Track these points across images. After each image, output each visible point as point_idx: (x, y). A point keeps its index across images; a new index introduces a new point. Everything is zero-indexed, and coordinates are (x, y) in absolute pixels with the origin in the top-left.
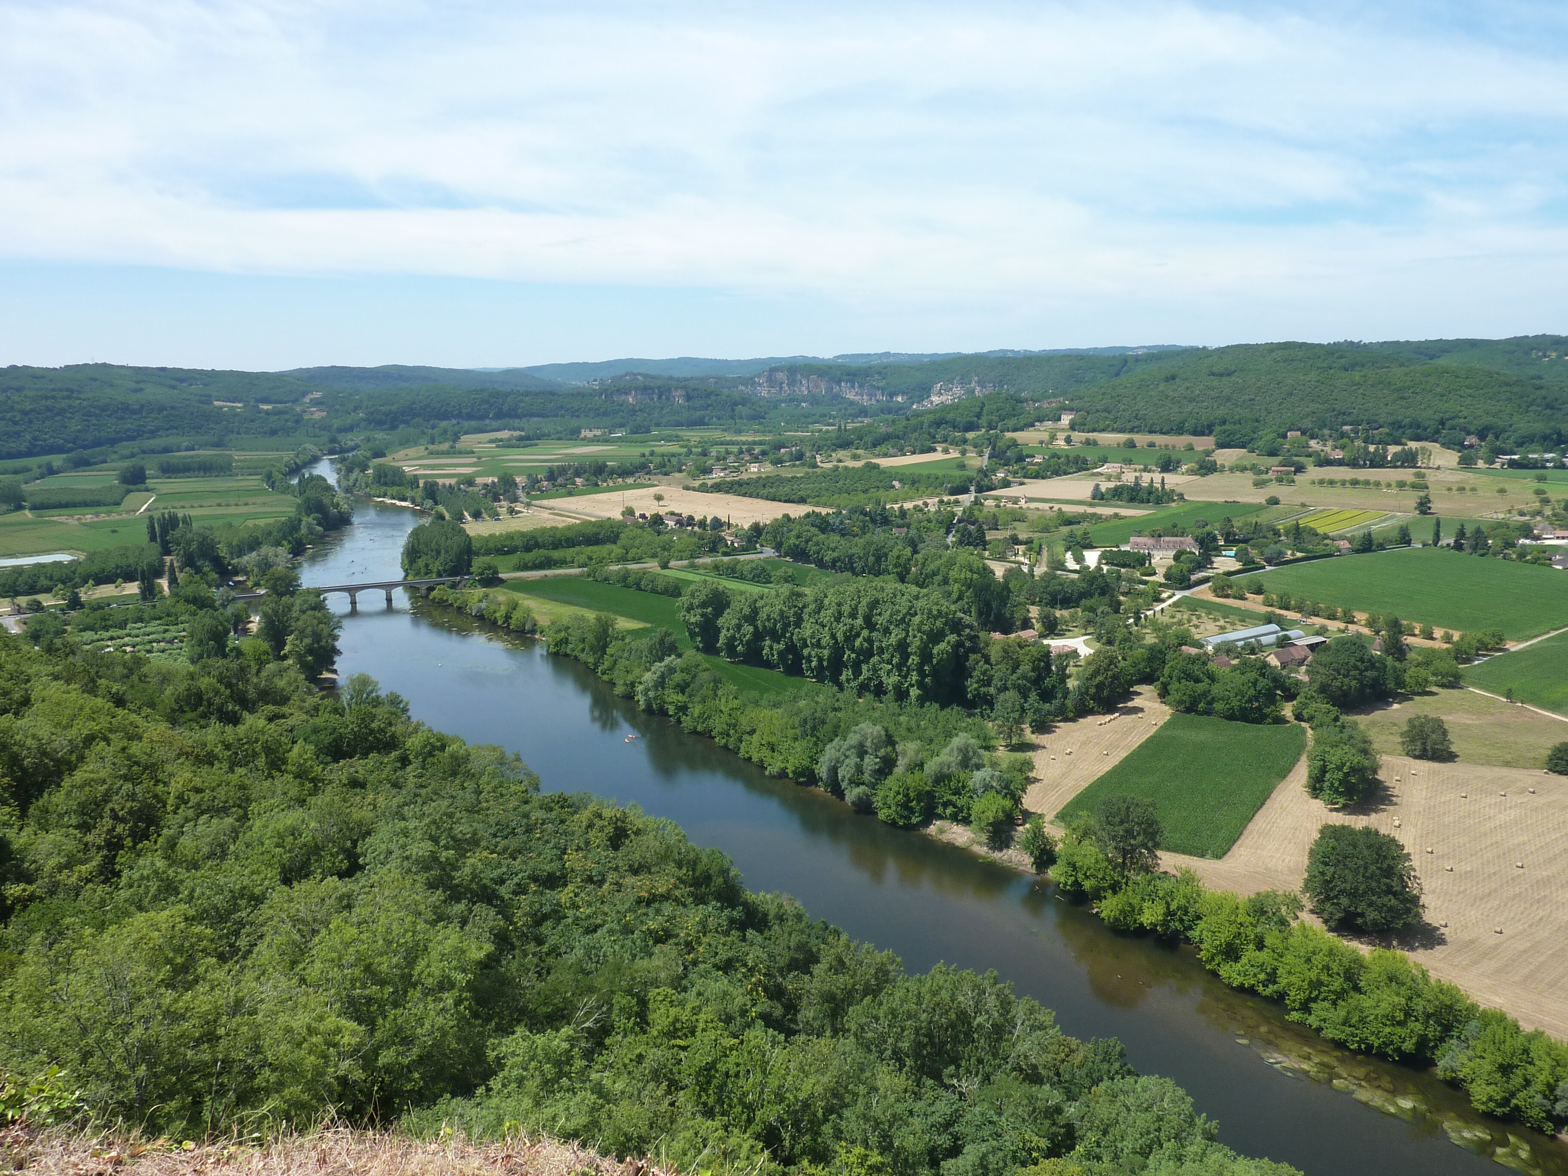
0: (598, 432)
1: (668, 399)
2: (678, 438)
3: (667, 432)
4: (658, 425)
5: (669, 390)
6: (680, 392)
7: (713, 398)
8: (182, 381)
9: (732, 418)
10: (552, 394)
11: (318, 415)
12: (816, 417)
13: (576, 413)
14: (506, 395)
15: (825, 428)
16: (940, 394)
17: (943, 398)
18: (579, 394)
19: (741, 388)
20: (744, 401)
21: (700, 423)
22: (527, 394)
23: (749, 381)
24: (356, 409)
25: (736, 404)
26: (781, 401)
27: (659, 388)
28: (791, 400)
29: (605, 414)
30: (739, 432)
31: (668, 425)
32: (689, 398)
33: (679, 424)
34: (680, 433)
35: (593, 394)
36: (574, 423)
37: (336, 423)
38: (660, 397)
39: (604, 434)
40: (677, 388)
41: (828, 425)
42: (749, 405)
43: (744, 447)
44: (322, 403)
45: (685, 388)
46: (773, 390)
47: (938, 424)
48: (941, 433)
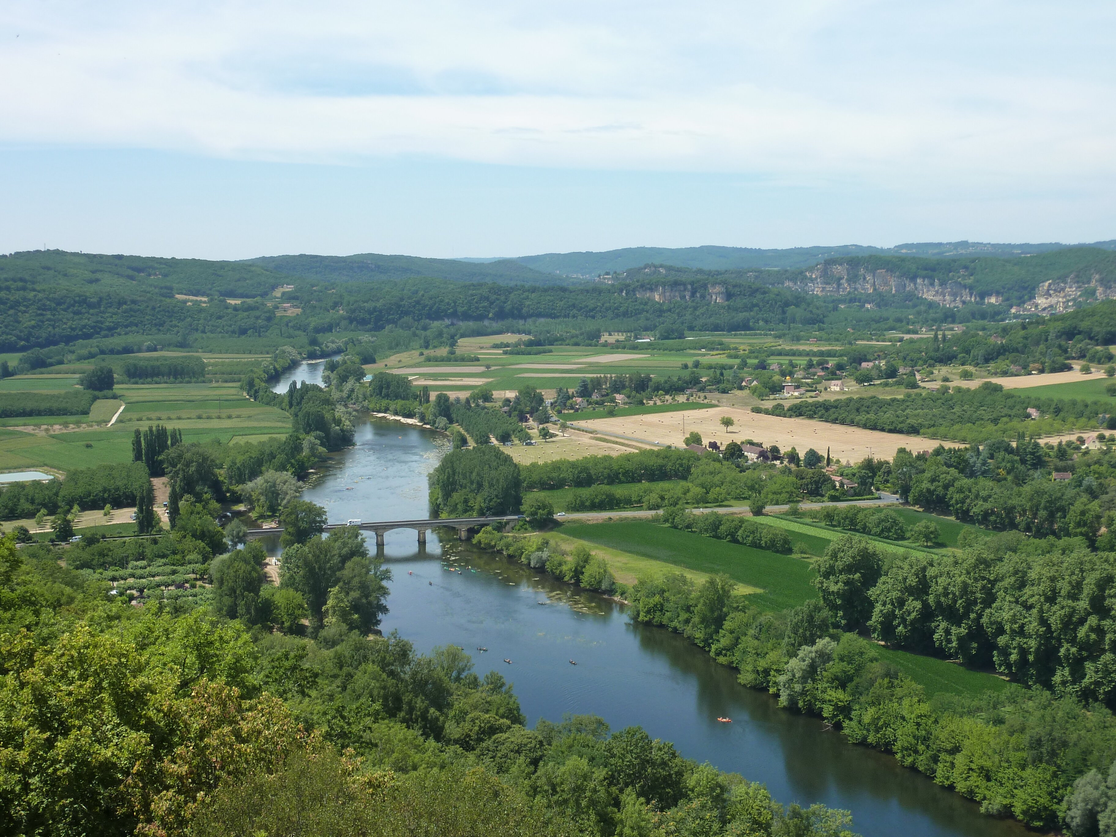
0: (621, 337)
1: (703, 297)
2: (723, 347)
3: (707, 337)
4: (691, 328)
5: (705, 286)
6: (718, 289)
7: (759, 296)
8: (139, 270)
9: (783, 321)
10: (564, 290)
11: (292, 311)
12: (891, 323)
13: (591, 313)
14: (510, 290)
15: (906, 337)
16: (1048, 294)
17: (1053, 300)
18: (596, 291)
19: (787, 284)
20: (798, 300)
21: (744, 327)
22: (533, 290)
23: (798, 276)
24: (335, 305)
25: (787, 304)
26: (841, 301)
27: (692, 283)
28: (852, 300)
29: (625, 314)
30: (798, 339)
31: (704, 328)
32: (729, 296)
33: (716, 328)
34: (726, 340)
35: (611, 290)
36: (590, 325)
37: (314, 322)
38: (693, 294)
39: (628, 339)
40: (714, 284)
41: (908, 332)
42: (803, 306)
43: (815, 360)
44: (296, 298)
45: (724, 283)
46: (829, 288)
47: (1070, 334)
48: (1073, 346)
